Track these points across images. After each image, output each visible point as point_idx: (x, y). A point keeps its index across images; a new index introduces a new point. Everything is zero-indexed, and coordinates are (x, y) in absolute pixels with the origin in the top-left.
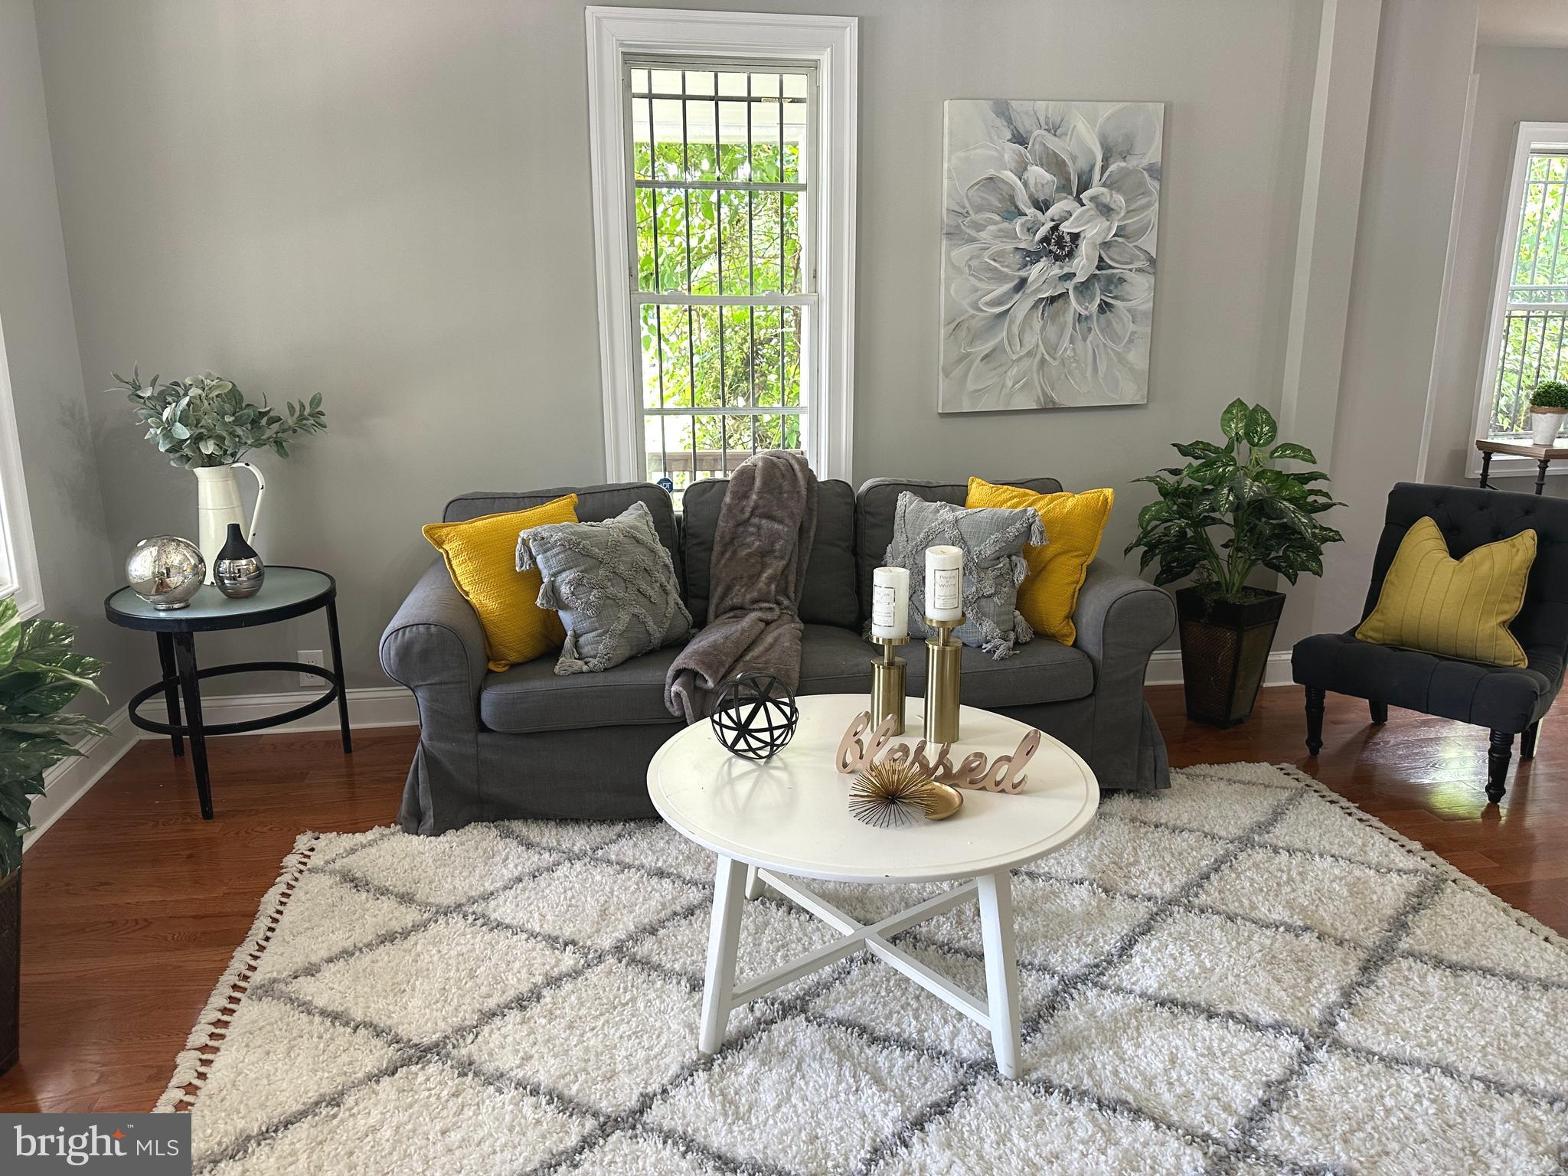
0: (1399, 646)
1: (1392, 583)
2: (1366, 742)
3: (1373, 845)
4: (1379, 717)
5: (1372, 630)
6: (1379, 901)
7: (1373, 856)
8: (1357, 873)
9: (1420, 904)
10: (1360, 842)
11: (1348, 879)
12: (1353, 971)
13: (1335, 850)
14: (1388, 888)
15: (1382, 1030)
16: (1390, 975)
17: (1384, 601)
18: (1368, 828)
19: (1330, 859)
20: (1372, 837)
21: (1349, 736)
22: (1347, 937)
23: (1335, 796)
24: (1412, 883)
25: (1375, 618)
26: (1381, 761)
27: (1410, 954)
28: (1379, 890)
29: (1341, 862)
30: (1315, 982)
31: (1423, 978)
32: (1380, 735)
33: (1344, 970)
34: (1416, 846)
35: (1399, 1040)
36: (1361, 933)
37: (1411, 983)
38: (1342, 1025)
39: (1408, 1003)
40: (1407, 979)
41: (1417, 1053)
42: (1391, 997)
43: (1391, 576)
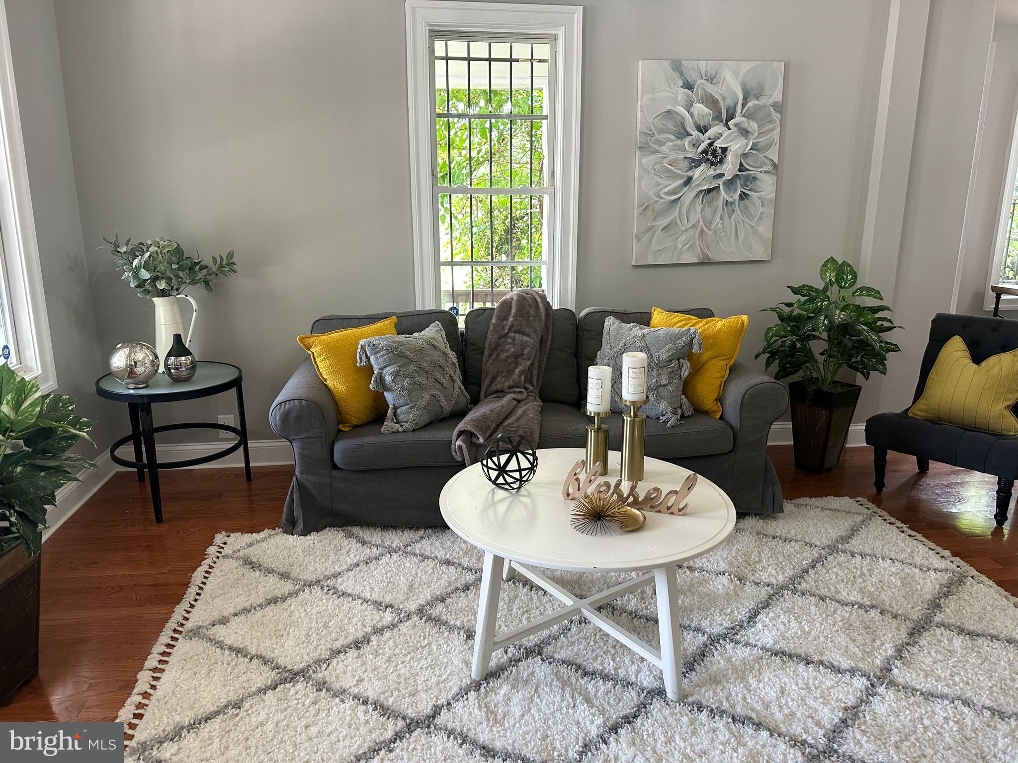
0: (937, 421)
1: (933, 380)
2: (914, 484)
3: (918, 552)
4: (923, 468)
5: (919, 410)
6: (921, 589)
7: (918, 560)
8: (907, 570)
9: (949, 592)
10: (909, 550)
11: (901, 575)
12: (903, 635)
13: (893, 555)
14: (928, 581)
15: (922, 674)
16: (928, 639)
17: (928, 391)
18: (914, 541)
19: (889, 561)
20: (917, 547)
21: (902, 480)
22: (900, 613)
23: (893, 520)
24: (944, 578)
25: (921, 403)
26: (924, 497)
27: (942, 625)
28: (921, 582)
29: (897, 563)
30: (878, 642)
31: (950, 640)
32: (924, 480)
33: (898, 635)
34: (947, 553)
35: (934, 681)
36: (909, 610)
37: (942, 644)
38: (895, 671)
39: (940, 657)
40: (940, 641)
41: (946, 690)
42: (929, 653)
43: (932, 375)
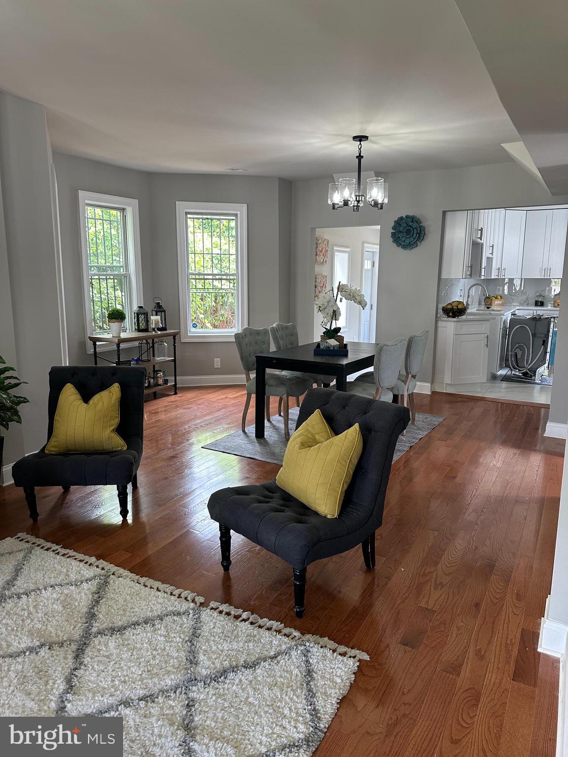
1: (58, 421)
2: (62, 504)
3: (72, 569)
4: (66, 490)
5: (52, 447)
6: (79, 605)
7: (73, 577)
8: (66, 591)
9: (99, 597)
10: (65, 571)
11: (61, 598)
12: (70, 662)
13: (52, 582)
14: (83, 594)
15: (90, 695)
16: (90, 653)
17: (56, 431)
18: (68, 559)
19: (50, 589)
20: (71, 564)
21: (52, 504)
22: (65, 639)
23: (49, 545)
24: (92, 586)
25: (53, 439)
26: (71, 513)
27: (100, 633)
28: (78, 597)
29: (57, 588)
30: (51, 682)
31: (106, 645)
32: (68, 497)
33: (66, 664)
34: (93, 559)
35: (100, 698)
36: (72, 632)
37: (101, 652)
38: (69, 705)
39: (102, 668)
40: (99, 650)
41: (111, 701)
42: (93, 668)
